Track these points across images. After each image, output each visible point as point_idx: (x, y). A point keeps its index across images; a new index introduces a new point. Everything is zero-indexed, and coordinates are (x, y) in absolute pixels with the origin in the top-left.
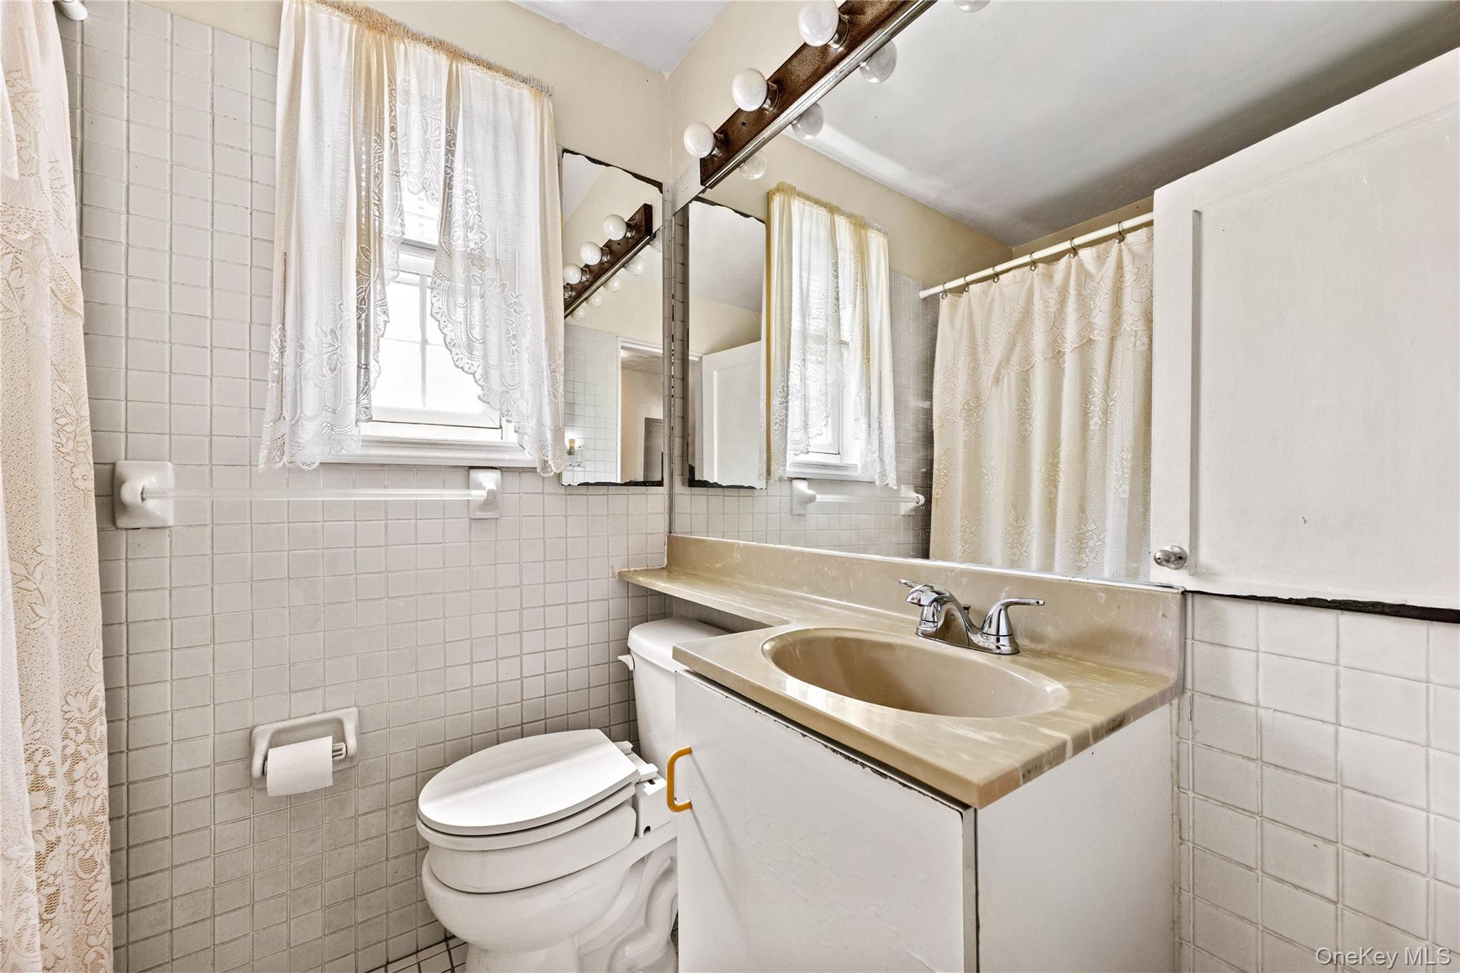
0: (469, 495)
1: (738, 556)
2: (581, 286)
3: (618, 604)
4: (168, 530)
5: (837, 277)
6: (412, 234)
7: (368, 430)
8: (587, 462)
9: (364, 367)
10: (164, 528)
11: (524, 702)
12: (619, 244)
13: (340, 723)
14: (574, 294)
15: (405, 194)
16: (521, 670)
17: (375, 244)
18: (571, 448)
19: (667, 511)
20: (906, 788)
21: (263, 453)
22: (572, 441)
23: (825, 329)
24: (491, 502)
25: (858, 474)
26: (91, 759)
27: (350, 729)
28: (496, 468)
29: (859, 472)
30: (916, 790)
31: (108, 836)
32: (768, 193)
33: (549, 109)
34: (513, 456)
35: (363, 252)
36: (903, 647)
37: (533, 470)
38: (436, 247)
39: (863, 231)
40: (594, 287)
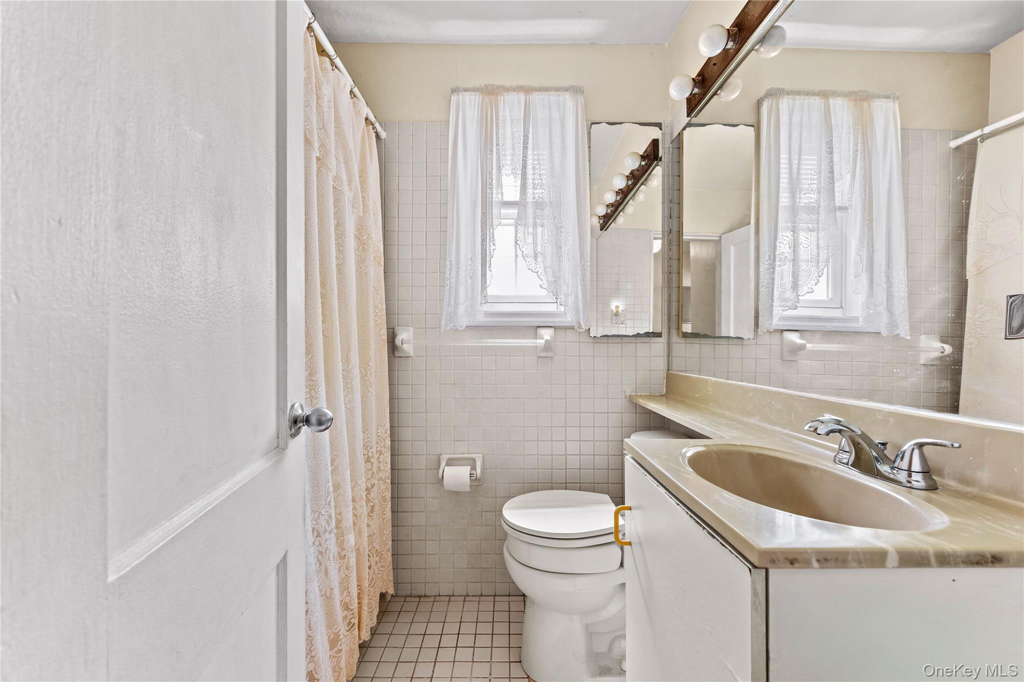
0: (536, 343)
1: (711, 389)
2: (617, 203)
3: (629, 418)
4: (411, 358)
5: (831, 153)
6: (507, 198)
7: (487, 308)
8: (628, 321)
9: (484, 275)
10: (410, 357)
11: (567, 470)
12: (638, 170)
13: (474, 460)
14: (613, 209)
15: (504, 178)
16: (566, 450)
17: (489, 209)
18: (617, 312)
19: (666, 354)
20: (723, 547)
21: (443, 322)
22: (617, 307)
23: (818, 201)
24: (548, 346)
25: (860, 325)
26: (385, 454)
27: (479, 464)
28: (551, 327)
29: (861, 324)
30: (728, 549)
31: (390, 489)
32: (758, 100)
33: (581, 102)
34: (561, 319)
35: (484, 214)
36: (816, 469)
37: (572, 328)
38: (518, 202)
39: (865, 104)
40: (625, 202)
